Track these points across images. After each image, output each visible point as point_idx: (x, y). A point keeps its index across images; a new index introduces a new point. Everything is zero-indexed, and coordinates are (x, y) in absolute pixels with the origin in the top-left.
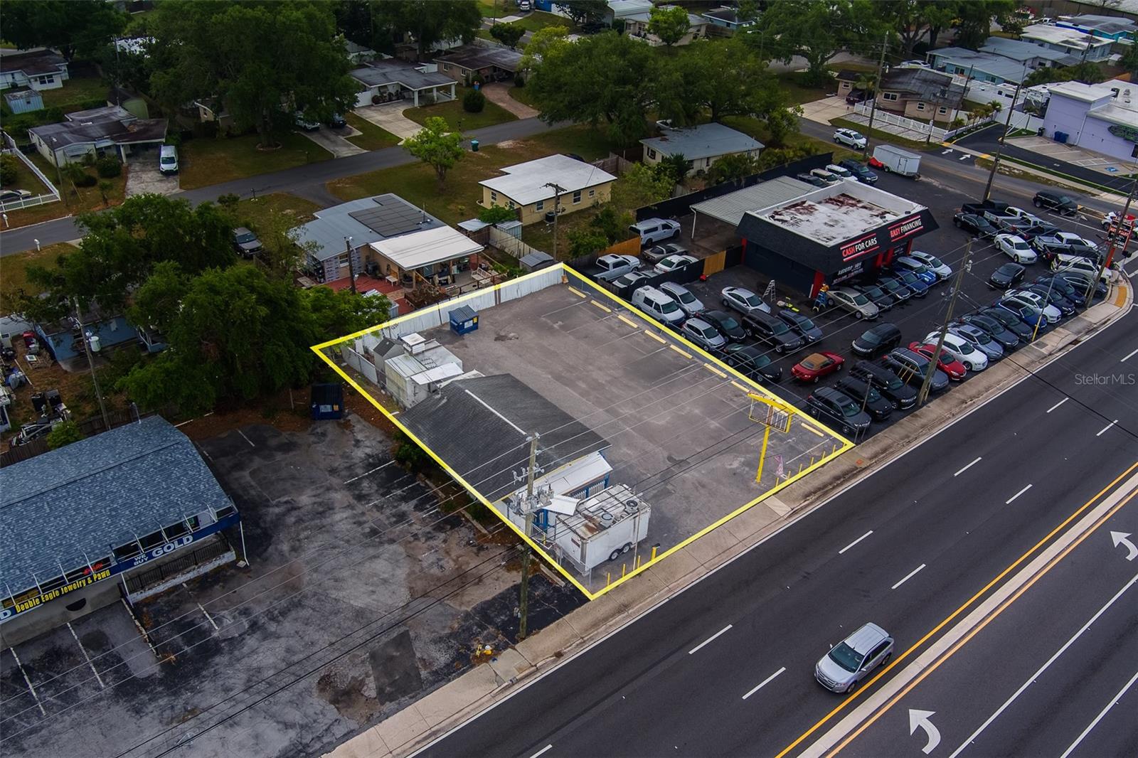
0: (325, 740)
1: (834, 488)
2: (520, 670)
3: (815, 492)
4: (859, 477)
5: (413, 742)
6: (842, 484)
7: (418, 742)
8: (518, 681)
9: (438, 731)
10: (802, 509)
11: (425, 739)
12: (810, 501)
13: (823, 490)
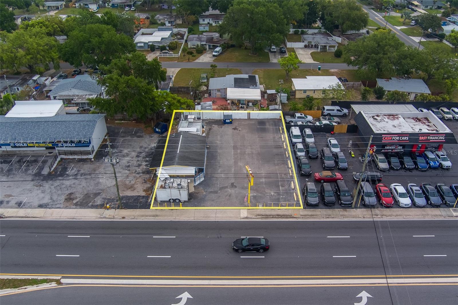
0: (53, 206)
1: (272, 218)
2: (110, 215)
3: (262, 216)
4: (288, 219)
5: (67, 217)
6: (278, 218)
7: (68, 218)
8: (106, 218)
9: (75, 218)
10: (251, 218)
11: (70, 218)
12: (258, 217)
13: (267, 216)
